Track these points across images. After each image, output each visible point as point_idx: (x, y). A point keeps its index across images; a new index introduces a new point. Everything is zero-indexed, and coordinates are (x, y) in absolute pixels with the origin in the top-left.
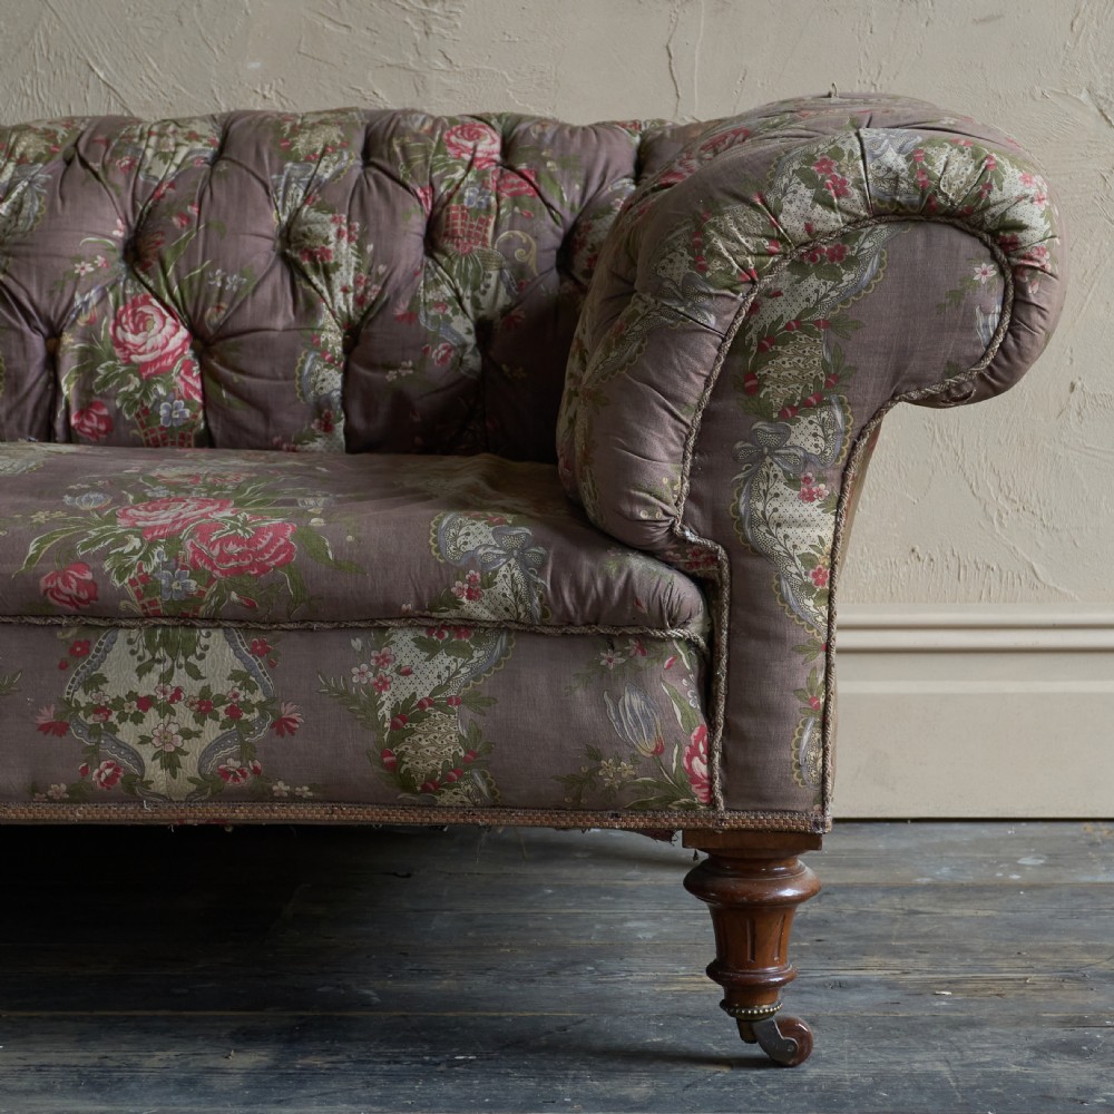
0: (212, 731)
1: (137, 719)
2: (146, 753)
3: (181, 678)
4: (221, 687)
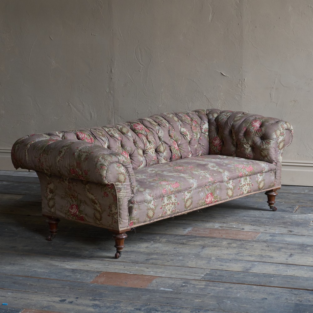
0: (248, 187)
1: (244, 187)
2: (244, 190)
3: (246, 182)
4: (249, 182)
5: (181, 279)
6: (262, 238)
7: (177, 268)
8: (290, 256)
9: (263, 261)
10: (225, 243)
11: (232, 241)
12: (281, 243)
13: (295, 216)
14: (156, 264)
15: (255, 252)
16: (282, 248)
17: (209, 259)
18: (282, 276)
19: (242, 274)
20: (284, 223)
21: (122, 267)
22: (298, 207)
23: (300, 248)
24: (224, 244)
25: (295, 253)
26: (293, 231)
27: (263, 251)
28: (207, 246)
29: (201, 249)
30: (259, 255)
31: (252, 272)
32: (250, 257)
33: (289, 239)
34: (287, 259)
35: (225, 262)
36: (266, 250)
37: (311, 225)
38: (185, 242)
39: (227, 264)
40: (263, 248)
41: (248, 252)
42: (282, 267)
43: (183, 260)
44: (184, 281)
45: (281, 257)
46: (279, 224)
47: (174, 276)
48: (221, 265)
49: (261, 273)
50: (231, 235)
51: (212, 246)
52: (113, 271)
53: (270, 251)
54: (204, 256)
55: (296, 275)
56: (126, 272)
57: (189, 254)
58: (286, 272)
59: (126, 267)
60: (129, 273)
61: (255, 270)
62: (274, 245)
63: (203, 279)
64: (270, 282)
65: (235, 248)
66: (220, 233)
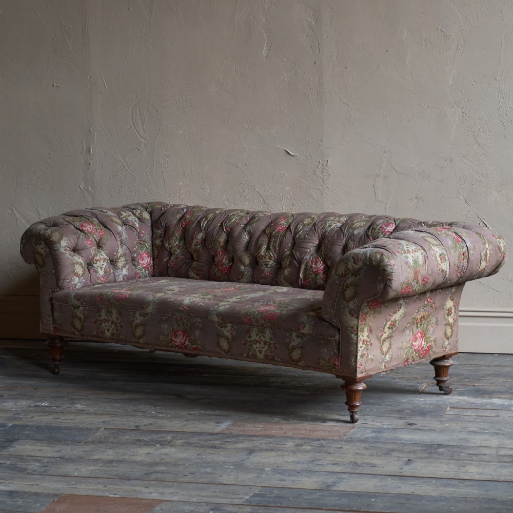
2: (257, 350)
3: (262, 338)
5: (208, 504)
6: (358, 435)
7: (201, 486)
8: (407, 462)
9: (357, 472)
10: (290, 444)
11: (304, 441)
12: (392, 443)
13: (419, 399)
14: (164, 481)
15: (343, 458)
16: (393, 450)
17: (260, 470)
18: (391, 495)
19: (318, 494)
20: (399, 411)
21: (101, 487)
22: (425, 385)
23: (424, 451)
24: (288, 446)
25: (417, 458)
26: (414, 424)
27: (358, 456)
28: (258, 450)
29: (247, 455)
30: (351, 462)
31: (337, 489)
32: (334, 466)
33: (407, 436)
34: (401, 468)
35: (288, 475)
36: (364, 455)
37: (447, 413)
38: (218, 445)
39: (293, 478)
40: (358, 451)
41: (332, 458)
42: (392, 481)
43: (212, 473)
44: (213, 507)
45: (392, 465)
46: (389, 413)
47: (195, 500)
48: (281, 480)
49: (353, 491)
50: (302, 432)
51: (267, 450)
52: (83, 493)
53: (372, 455)
54: (252, 466)
55: (416, 493)
56: (107, 494)
57: (225, 463)
58: (399, 489)
59: (108, 486)
60: (112, 496)
61: (343, 486)
62: (380, 445)
63: (248, 503)
64: (368, 505)
65: (308, 451)
66: (282, 429)
